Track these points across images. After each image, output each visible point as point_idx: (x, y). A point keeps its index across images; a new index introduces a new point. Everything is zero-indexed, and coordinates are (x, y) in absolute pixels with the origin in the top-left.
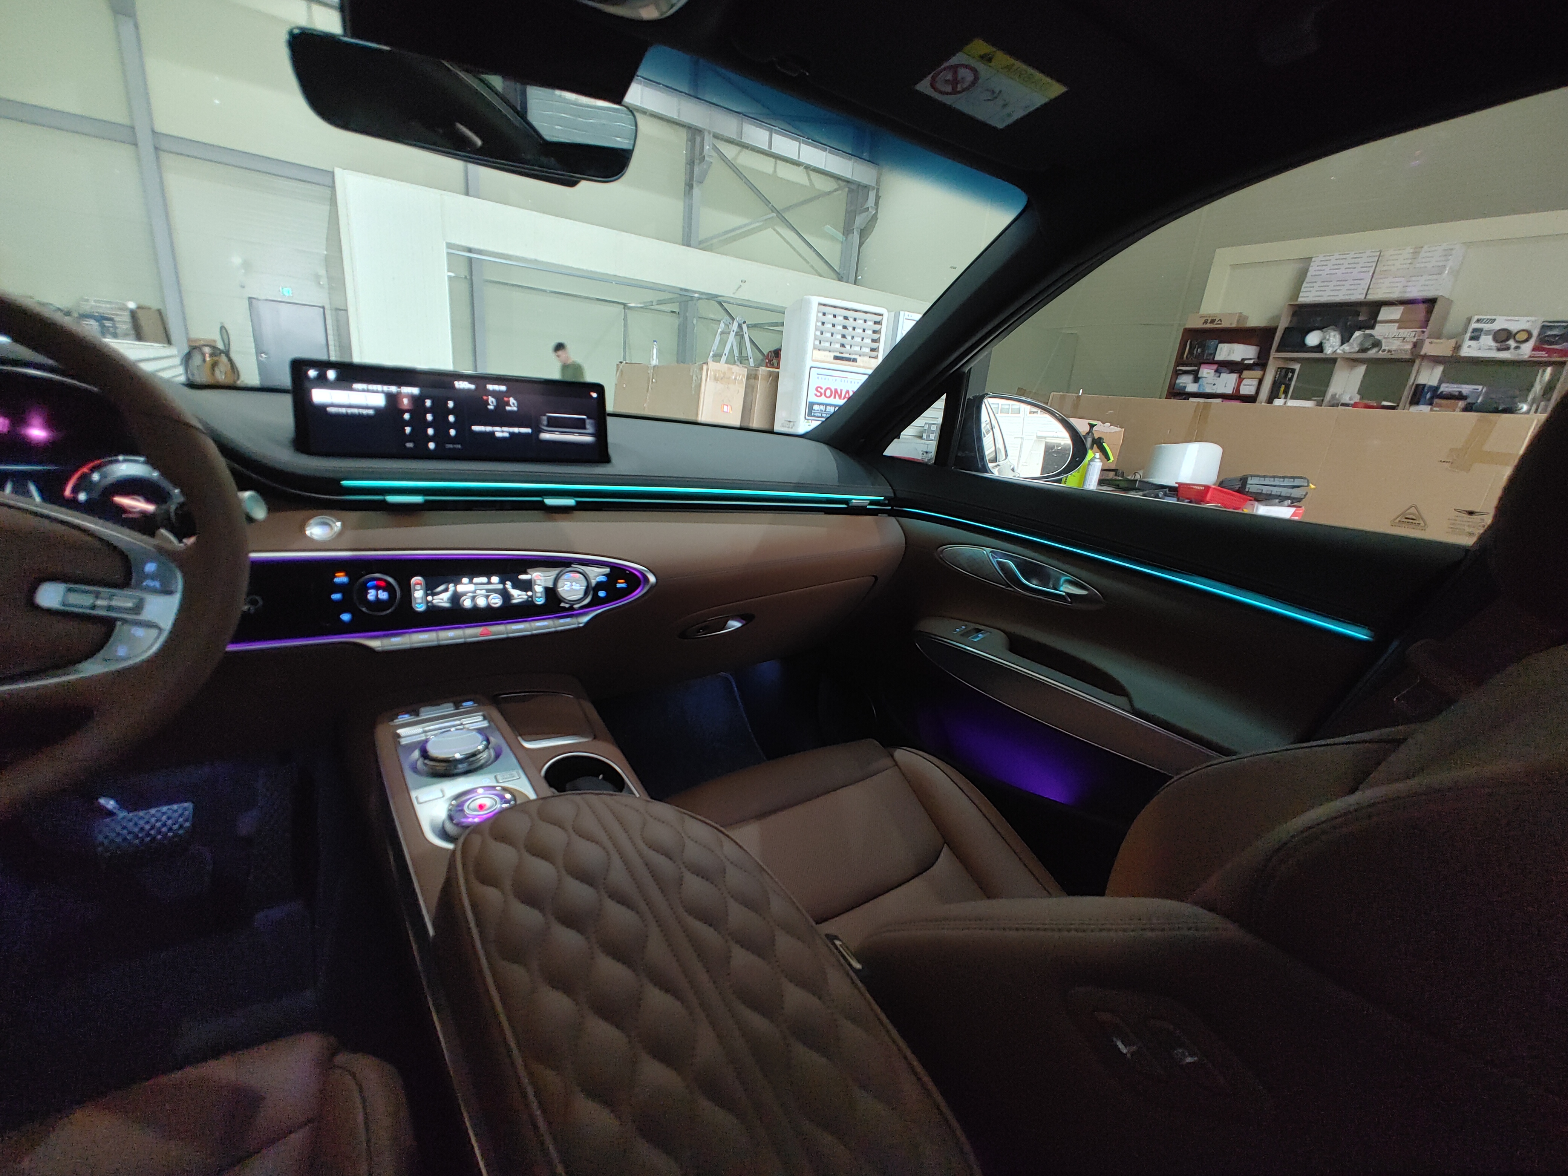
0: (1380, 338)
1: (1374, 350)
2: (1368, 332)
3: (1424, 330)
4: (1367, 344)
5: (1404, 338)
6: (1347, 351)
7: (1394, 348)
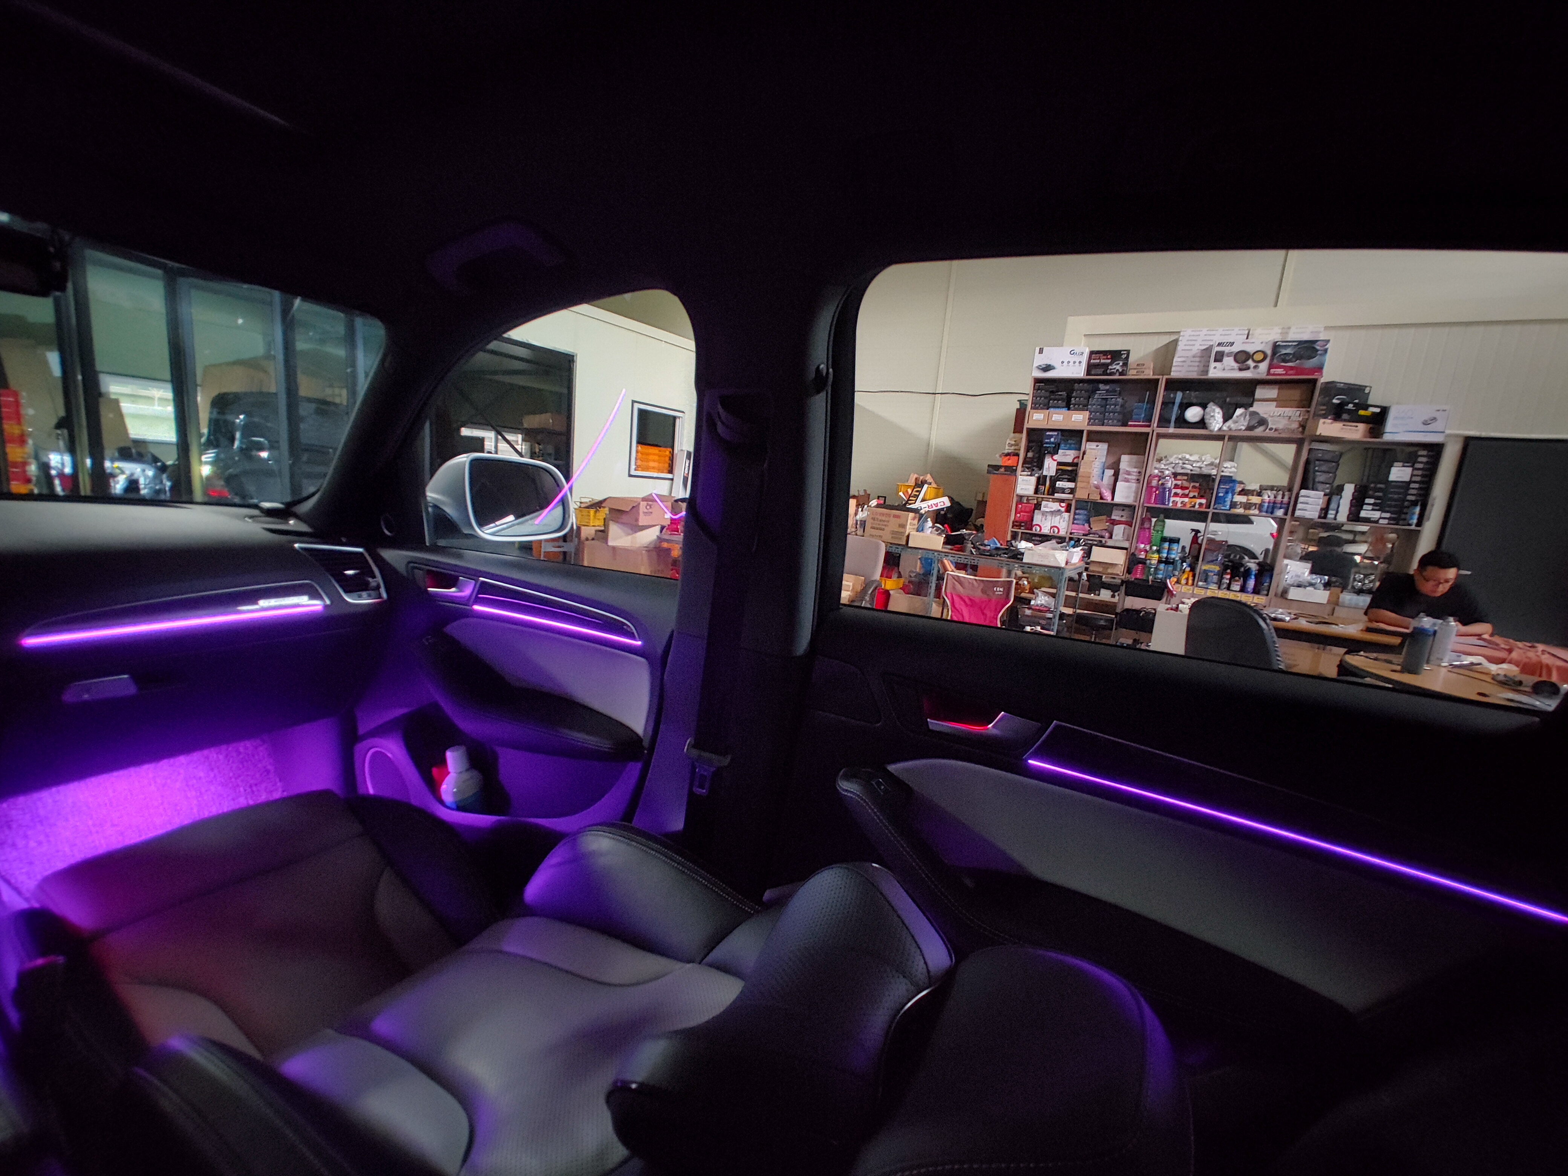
0: (1265, 416)
1: (1261, 428)
2: (1251, 409)
3: (1309, 409)
4: (1254, 422)
5: (1290, 417)
6: (1234, 429)
7: (1280, 426)
